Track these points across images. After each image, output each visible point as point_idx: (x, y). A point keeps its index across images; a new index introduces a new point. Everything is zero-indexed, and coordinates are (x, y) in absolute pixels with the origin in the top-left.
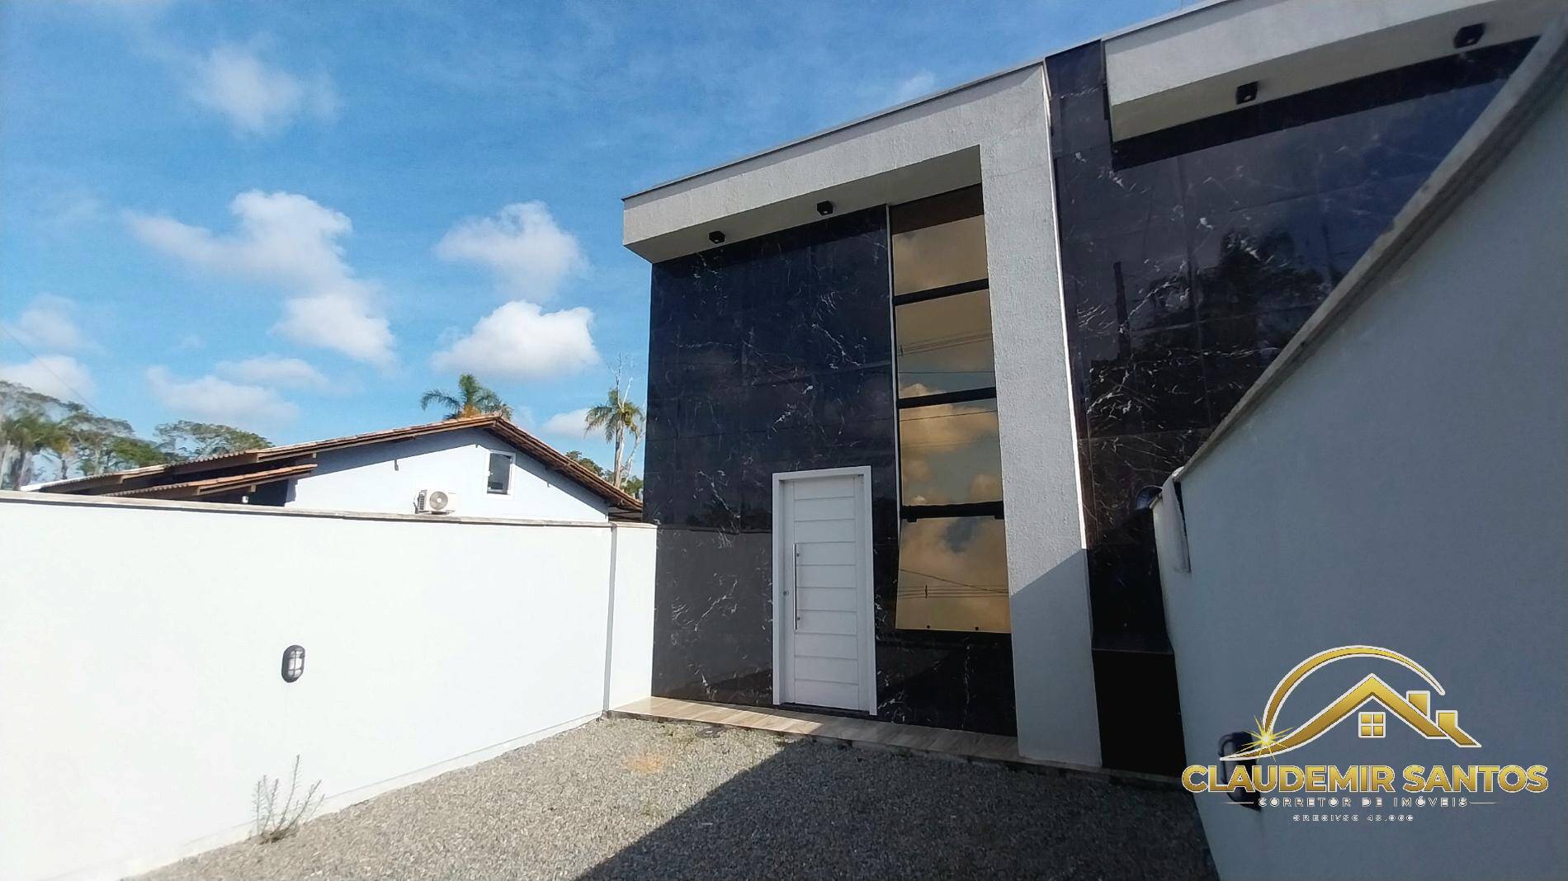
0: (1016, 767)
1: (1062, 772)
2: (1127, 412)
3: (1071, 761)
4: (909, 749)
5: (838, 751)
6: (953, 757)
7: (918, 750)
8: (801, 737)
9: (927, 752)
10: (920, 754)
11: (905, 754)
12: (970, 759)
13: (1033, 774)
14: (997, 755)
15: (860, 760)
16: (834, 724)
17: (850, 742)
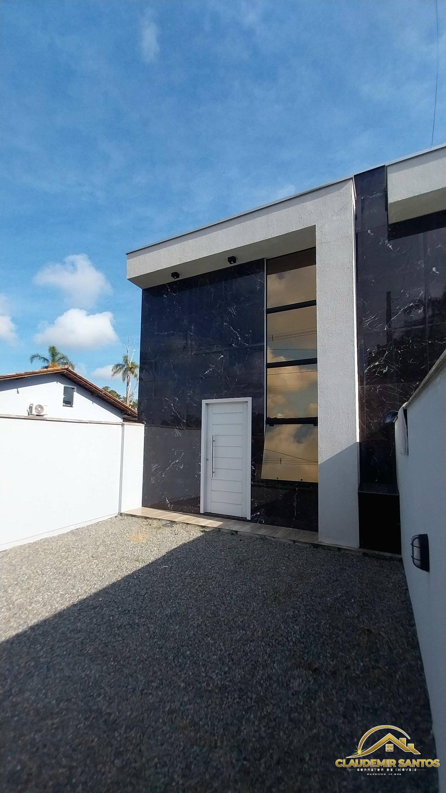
0: (317, 546)
1: (339, 549)
2: (385, 372)
3: (343, 544)
4: (265, 536)
5: (230, 536)
6: (286, 541)
7: (269, 537)
8: (213, 529)
9: (274, 538)
10: (270, 538)
11: (263, 538)
12: (294, 542)
13: (325, 549)
14: (308, 540)
15: (241, 540)
16: (229, 523)
17: (236, 532)
